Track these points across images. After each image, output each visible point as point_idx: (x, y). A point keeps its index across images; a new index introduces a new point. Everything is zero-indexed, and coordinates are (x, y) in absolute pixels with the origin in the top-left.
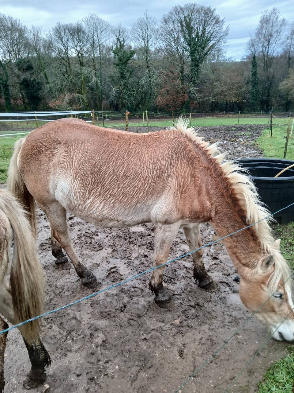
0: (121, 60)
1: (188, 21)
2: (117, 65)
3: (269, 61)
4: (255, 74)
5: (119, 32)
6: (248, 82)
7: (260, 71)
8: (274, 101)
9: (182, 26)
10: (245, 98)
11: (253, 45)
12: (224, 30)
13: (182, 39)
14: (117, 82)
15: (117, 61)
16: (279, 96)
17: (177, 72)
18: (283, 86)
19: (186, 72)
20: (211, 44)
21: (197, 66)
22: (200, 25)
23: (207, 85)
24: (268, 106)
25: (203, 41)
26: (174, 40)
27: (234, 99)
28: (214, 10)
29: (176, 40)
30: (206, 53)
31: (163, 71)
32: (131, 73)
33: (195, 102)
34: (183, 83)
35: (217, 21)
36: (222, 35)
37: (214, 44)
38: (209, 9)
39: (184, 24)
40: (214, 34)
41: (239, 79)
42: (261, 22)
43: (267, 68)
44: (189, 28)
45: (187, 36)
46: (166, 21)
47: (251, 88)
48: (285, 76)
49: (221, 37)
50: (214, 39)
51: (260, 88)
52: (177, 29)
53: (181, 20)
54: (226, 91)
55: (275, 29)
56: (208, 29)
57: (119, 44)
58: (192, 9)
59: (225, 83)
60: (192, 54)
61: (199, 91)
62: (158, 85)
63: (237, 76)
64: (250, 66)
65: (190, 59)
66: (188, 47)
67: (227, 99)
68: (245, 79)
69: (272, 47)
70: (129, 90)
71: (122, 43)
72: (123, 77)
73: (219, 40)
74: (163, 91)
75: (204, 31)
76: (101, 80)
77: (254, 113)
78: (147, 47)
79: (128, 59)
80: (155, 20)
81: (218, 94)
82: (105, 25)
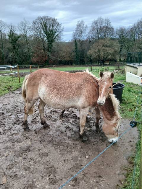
0: (13, 40)
1: (45, 24)
2: (11, 43)
3: (82, 43)
4: (76, 48)
5: (11, 27)
6: (74, 52)
7: (78, 47)
8: (85, 60)
9: (42, 26)
10: (73, 59)
11: (75, 36)
12: (61, 28)
13: (43, 32)
14: (11, 51)
15: (11, 41)
16: (87, 57)
17: (42, 47)
18: (89, 53)
19: (46, 46)
20: (56, 34)
21: (51, 44)
22: (50, 26)
23: (56, 52)
24: (83, 62)
25: (53, 33)
26: (39, 32)
27: (69, 59)
28: (57, 19)
29: (40, 32)
30: (55, 38)
31: (35, 46)
32: (19, 46)
33: (51, 60)
34: (45, 51)
35: (58, 24)
36: (61, 30)
37: (58, 35)
38: (54, 19)
39: (43, 25)
40: (57, 30)
41: (70, 50)
42: (77, 26)
43: (81, 46)
44: (45, 26)
45: (45, 30)
46: (34, 23)
47: (75, 54)
48: (89, 49)
49: (61, 32)
50: (58, 32)
51: (79, 54)
52: (40, 27)
53: (42, 23)
54: (65, 55)
55: (83, 29)
56: (54, 28)
57: (11, 32)
58: (47, 19)
59: (64, 52)
60: (48, 38)
61: (53, 55)
62: (32, 52)
63: (69, 49)
64: (74, 45)
65: (47, 41)
66: (46, 35)
67: (66, 59)
68: (73, 50)
69: (82, 37)
70: (18, 54)
71: (13, 32)
72: (14, 48)
73: (60, 33)
74: (35, 55)
75: (53, 29)
76: (3, 50)
77: (78, 65)
78: (26, 34)
79: (17, 40)
80: (29, 23)
81: (61, 57)
82: (4, 23)
